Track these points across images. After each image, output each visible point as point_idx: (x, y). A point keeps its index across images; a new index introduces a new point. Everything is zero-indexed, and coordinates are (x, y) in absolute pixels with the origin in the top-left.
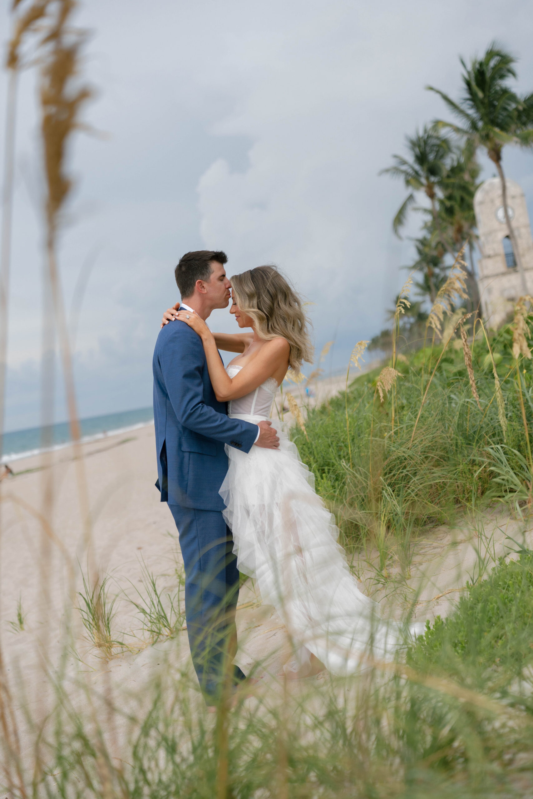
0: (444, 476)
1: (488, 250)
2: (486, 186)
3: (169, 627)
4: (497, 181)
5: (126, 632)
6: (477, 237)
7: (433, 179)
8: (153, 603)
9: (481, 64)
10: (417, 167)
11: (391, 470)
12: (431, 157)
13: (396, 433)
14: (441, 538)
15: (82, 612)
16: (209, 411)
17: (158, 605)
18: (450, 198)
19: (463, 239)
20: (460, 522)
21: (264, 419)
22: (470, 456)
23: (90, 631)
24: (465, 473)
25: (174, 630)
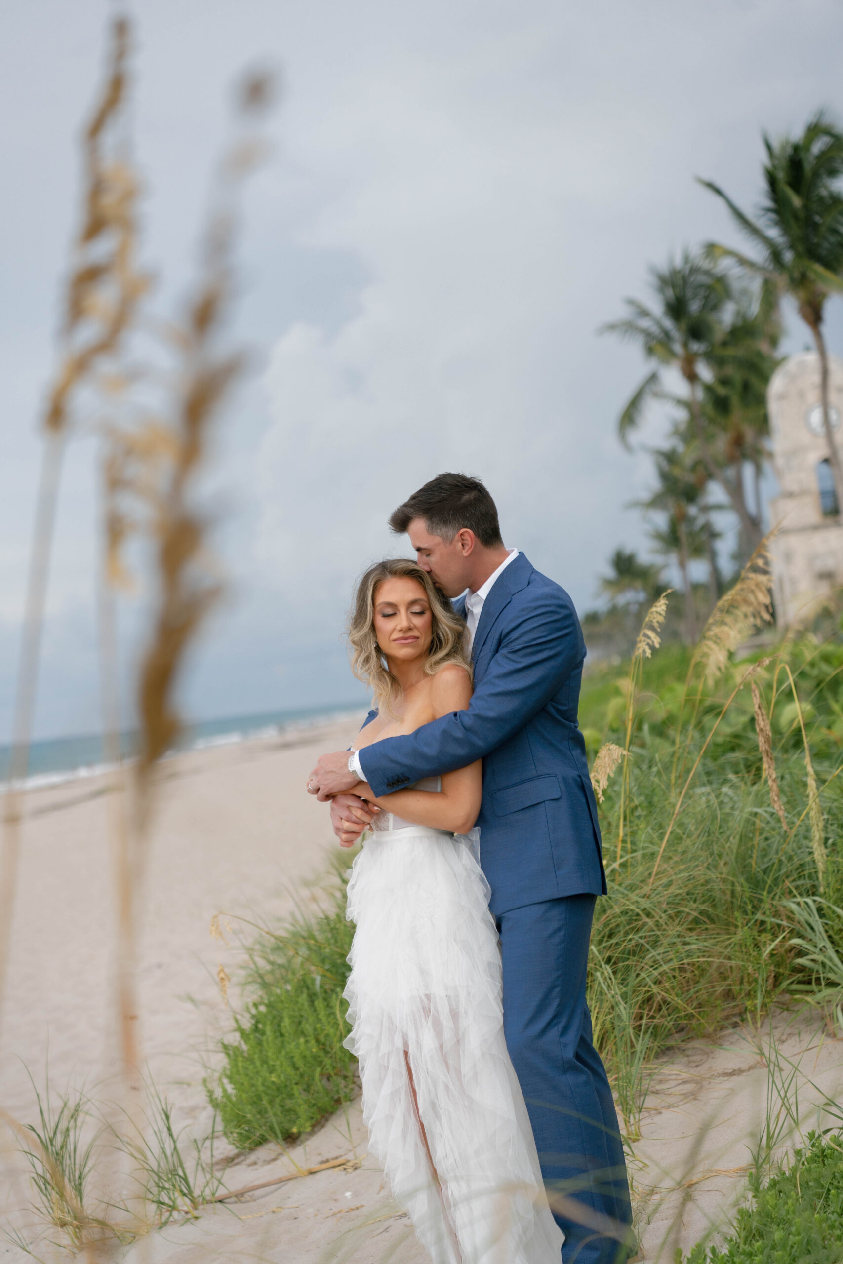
0: (707, 949)
1: (791, 482)
2: (791, 366)
3: (192, 1197)
4: (812, 358)
5: (112, 1202)
6: (771, 455)
7: (695, 347)
8: (164, 1153)
9: (796, 148)
10: (668, 324)
11: (611, 936)
12: (694, 307)
13: (623, 865)
14: (698, 1064)
15: (34, 1158)
17: (172, 1155)
18: (724, 381)
19: (744, 456)
20: (731, 1034)
22: (756, 914)
23: (46, 1196)
24: (746, 945)
25: (201, 1199)
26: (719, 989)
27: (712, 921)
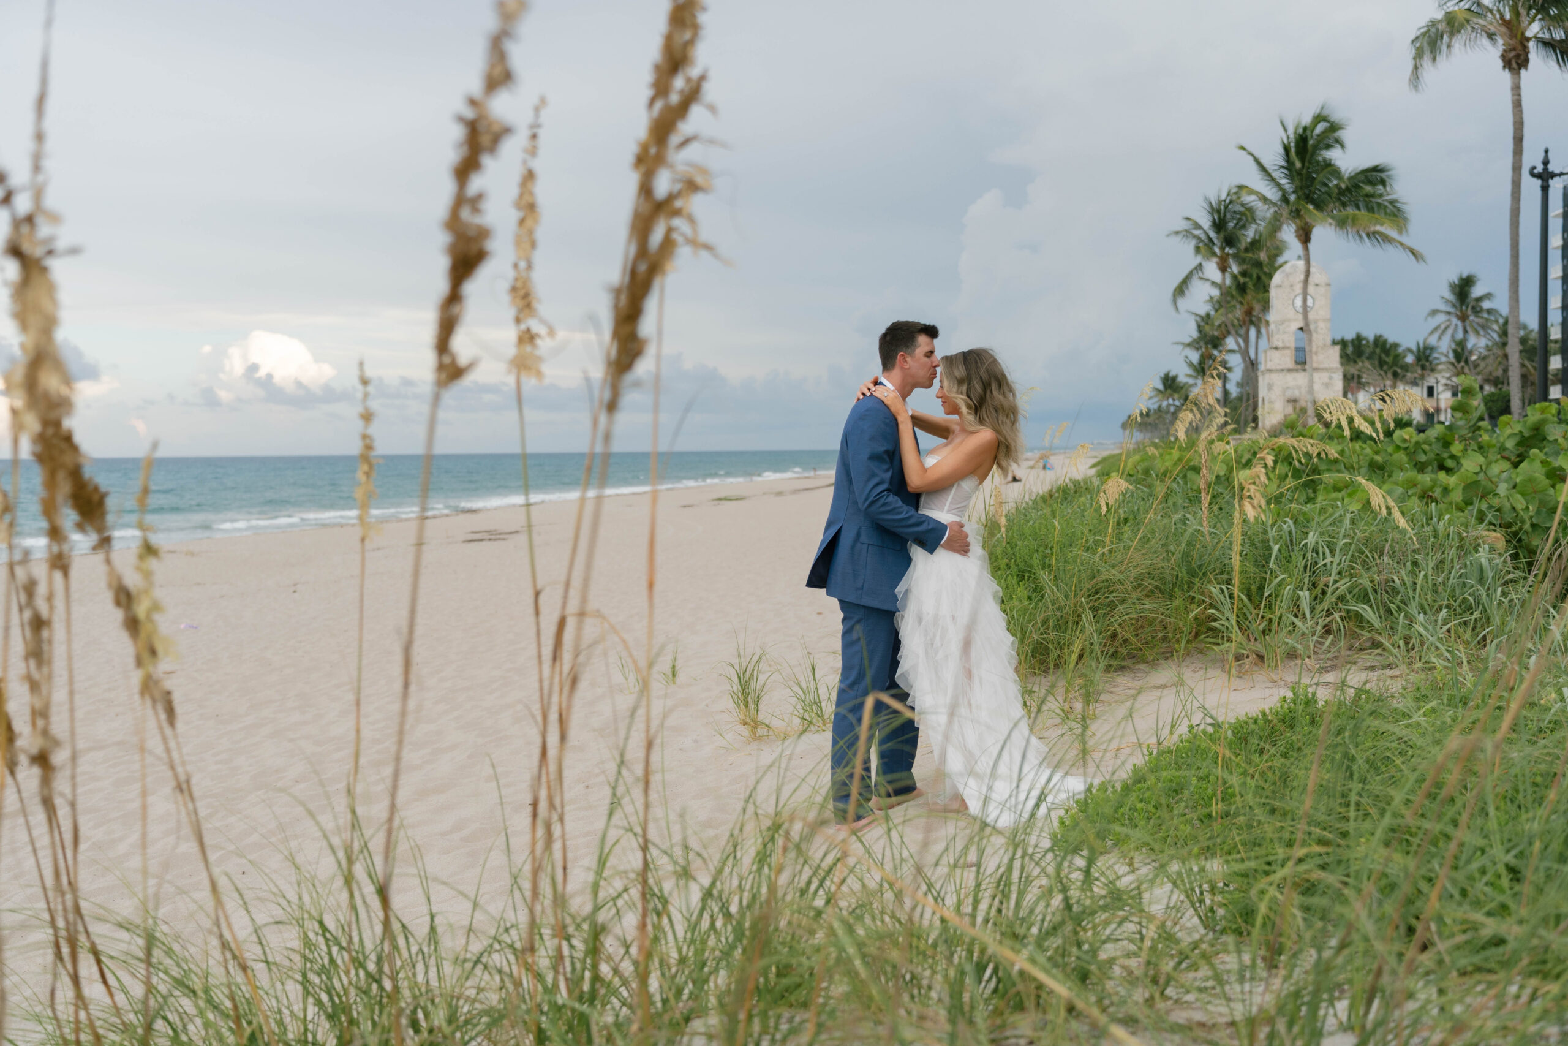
0: (1156, 609)
1: (1277, 341)
2: (1287, 268)
4: (1301, 264)
5: (775, 715)
6: (1268, 323)
7: (1227, 250)
9: (1305, 129)
10: (1212, 234)
11: (1096, 593)
12: (1231, 225)
13: (1110, 551)
14: (1139, 678)
15: (732, 683)
16: (894, 500)
18: (1244, 274)
19: (1252, 323)
20: (1163, 664)
21: (957, 519)
22: (1189, 592)
23: (736, 705)
24: (1180, 610)
26: (1160, 635)
27: (1162, 593)
